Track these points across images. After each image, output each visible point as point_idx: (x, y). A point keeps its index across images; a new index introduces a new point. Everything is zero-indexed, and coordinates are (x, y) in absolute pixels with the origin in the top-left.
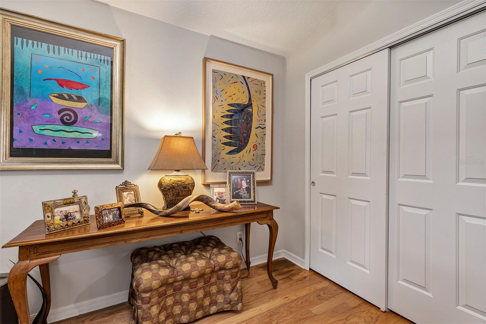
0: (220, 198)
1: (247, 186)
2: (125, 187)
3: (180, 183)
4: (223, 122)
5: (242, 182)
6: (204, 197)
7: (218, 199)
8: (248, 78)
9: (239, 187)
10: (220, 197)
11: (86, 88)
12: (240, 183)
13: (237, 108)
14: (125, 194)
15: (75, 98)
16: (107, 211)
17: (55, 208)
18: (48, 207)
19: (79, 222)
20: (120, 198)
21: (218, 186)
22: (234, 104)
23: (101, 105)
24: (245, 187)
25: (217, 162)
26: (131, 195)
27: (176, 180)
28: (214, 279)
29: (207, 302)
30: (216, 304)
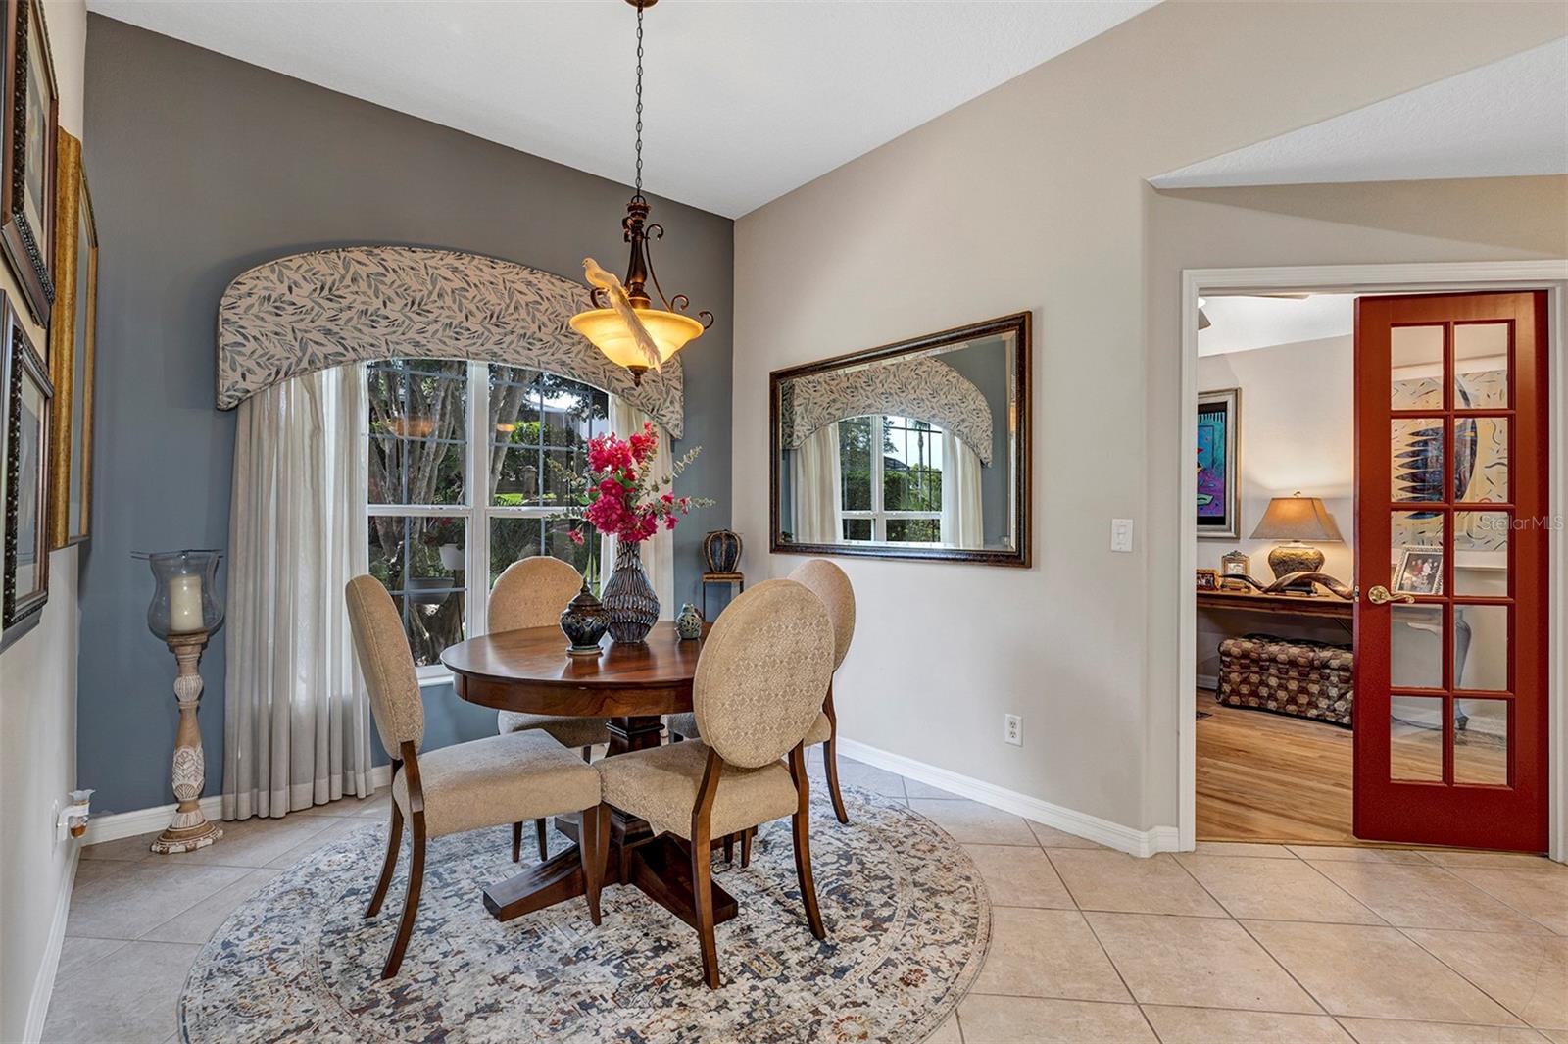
1: (1431, 573)
2: (1233, 557)
3: (1293, 557)
4: (1399, 466)
5: (1424, 565)
8: (1464, 376)
9: (1416, 573)
12: (1418, 566)
13: (1432, 436)
14: (1232, 565)
20: (1225, 566)
23: (1216, 467)
24: (1426, 574)
26: (1240, 567)
27: (1289, 553)
28: (1314, 676)
29: (1303, 699)
30: (1317, 707)
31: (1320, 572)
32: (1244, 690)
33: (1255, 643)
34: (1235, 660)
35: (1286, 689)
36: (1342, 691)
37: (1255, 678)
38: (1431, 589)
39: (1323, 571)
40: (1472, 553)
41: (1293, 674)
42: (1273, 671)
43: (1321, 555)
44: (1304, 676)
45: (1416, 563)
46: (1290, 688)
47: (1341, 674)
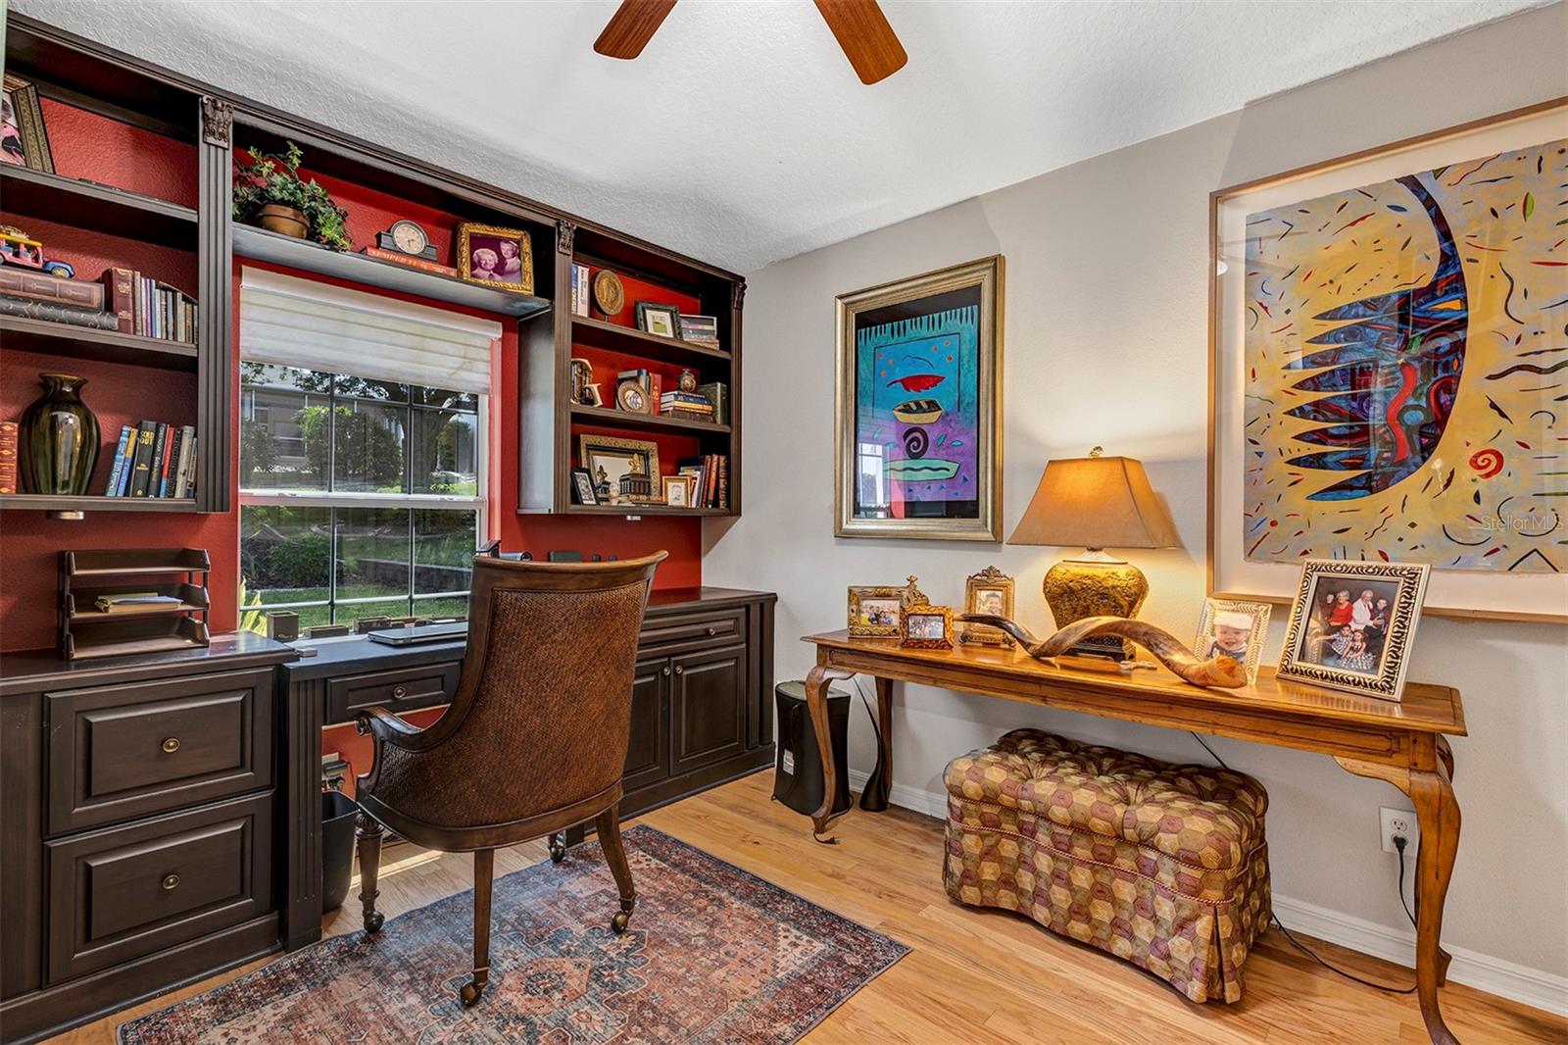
0: (1226, 647)
1: (1371, 623)
2: (987, 580)
3: (1089, 582)
4: (1294, 387)
5: (1355, 605)
6: (1137, 629)
7: (1218, 647)
8: (1438, 173)
9: (1339, 624)
10: (1227, 643)
11: (938, 382)
12: (1343, 607)
13: (1364, 316)
14: (983, 595)
15: (925, 406)
16: (921, 618)
17: (863, 600)
18: (855, 597)
19: (895, 631)
20: (971, 598)
21: (1231, 606)
22: (1349, 305)
23: (961, 409)
24: (1362, 628)
25: (1266, 527)
26: (996, 600)
27: (1081, 573)
28: (1125, 862)
29: (1103, 912)
30: (1131, 936)
31: (1138, 619)
32: (989, 871)
33: (1012, 769)
34: (971, 807)
35: (1069, 884)
36: (1185, 913)
37: (1009, 849)
38: (1376, 665)
39: (1144, 614)
40: (1454, 575)
41: (1082, 851)
42: (1043, 838)
43: (1142, 577)
44: (1102, 861)
45: (1336, 600)
46: (1076, 882)
47: (1184, 869)
